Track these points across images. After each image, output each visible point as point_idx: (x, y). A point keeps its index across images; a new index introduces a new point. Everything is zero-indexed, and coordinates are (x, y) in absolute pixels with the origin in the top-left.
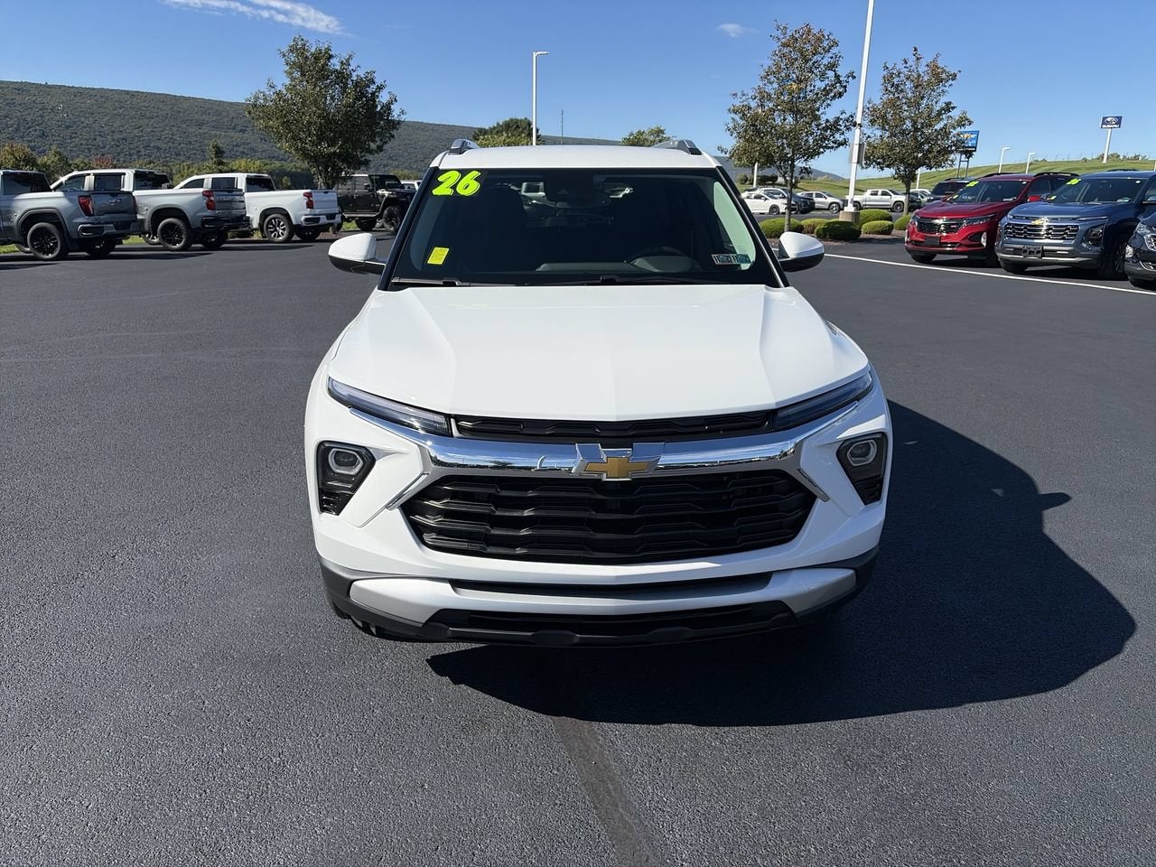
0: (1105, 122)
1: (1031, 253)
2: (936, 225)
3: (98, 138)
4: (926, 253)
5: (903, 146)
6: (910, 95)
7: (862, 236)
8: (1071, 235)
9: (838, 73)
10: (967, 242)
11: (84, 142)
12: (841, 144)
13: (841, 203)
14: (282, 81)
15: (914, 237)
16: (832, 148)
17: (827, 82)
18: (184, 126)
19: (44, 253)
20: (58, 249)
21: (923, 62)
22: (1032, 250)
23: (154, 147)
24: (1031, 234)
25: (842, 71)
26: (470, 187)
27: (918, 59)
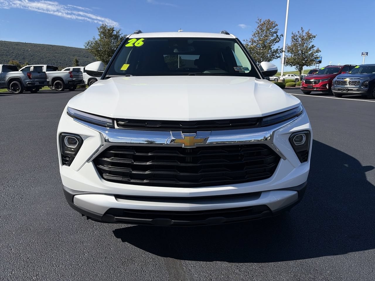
0: (362, 54)
1: (344, 90)
2: (311, 82)
3: (41, 60)
4: (308, 91)
5: (298, 59)
6: (300, 43)
7: (286, 87)
8: (357, 84)
9: (277, 35)
10: (322, 87)
11: (37, 61)
12: (278, 57)
13: (278, 78)
14: (98, 38)
15: (304, 86)
16: (276, 58)
17: (274, 37)
18: (69, 56)
19: (15, 91)
20: (20, 90)
21: (305, 32)
22: (344, 89)
23: (59, 62)
24: (343, 84)
25: (279, 34)
26: (140, 44)
27: (303, 31)
